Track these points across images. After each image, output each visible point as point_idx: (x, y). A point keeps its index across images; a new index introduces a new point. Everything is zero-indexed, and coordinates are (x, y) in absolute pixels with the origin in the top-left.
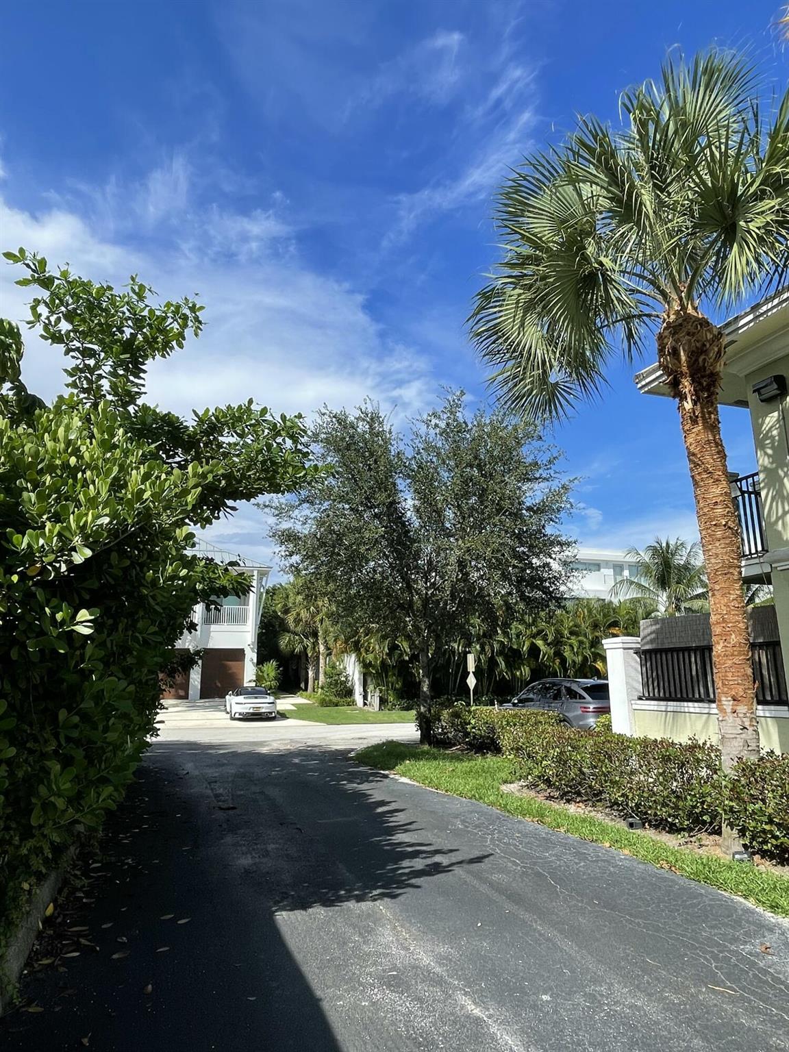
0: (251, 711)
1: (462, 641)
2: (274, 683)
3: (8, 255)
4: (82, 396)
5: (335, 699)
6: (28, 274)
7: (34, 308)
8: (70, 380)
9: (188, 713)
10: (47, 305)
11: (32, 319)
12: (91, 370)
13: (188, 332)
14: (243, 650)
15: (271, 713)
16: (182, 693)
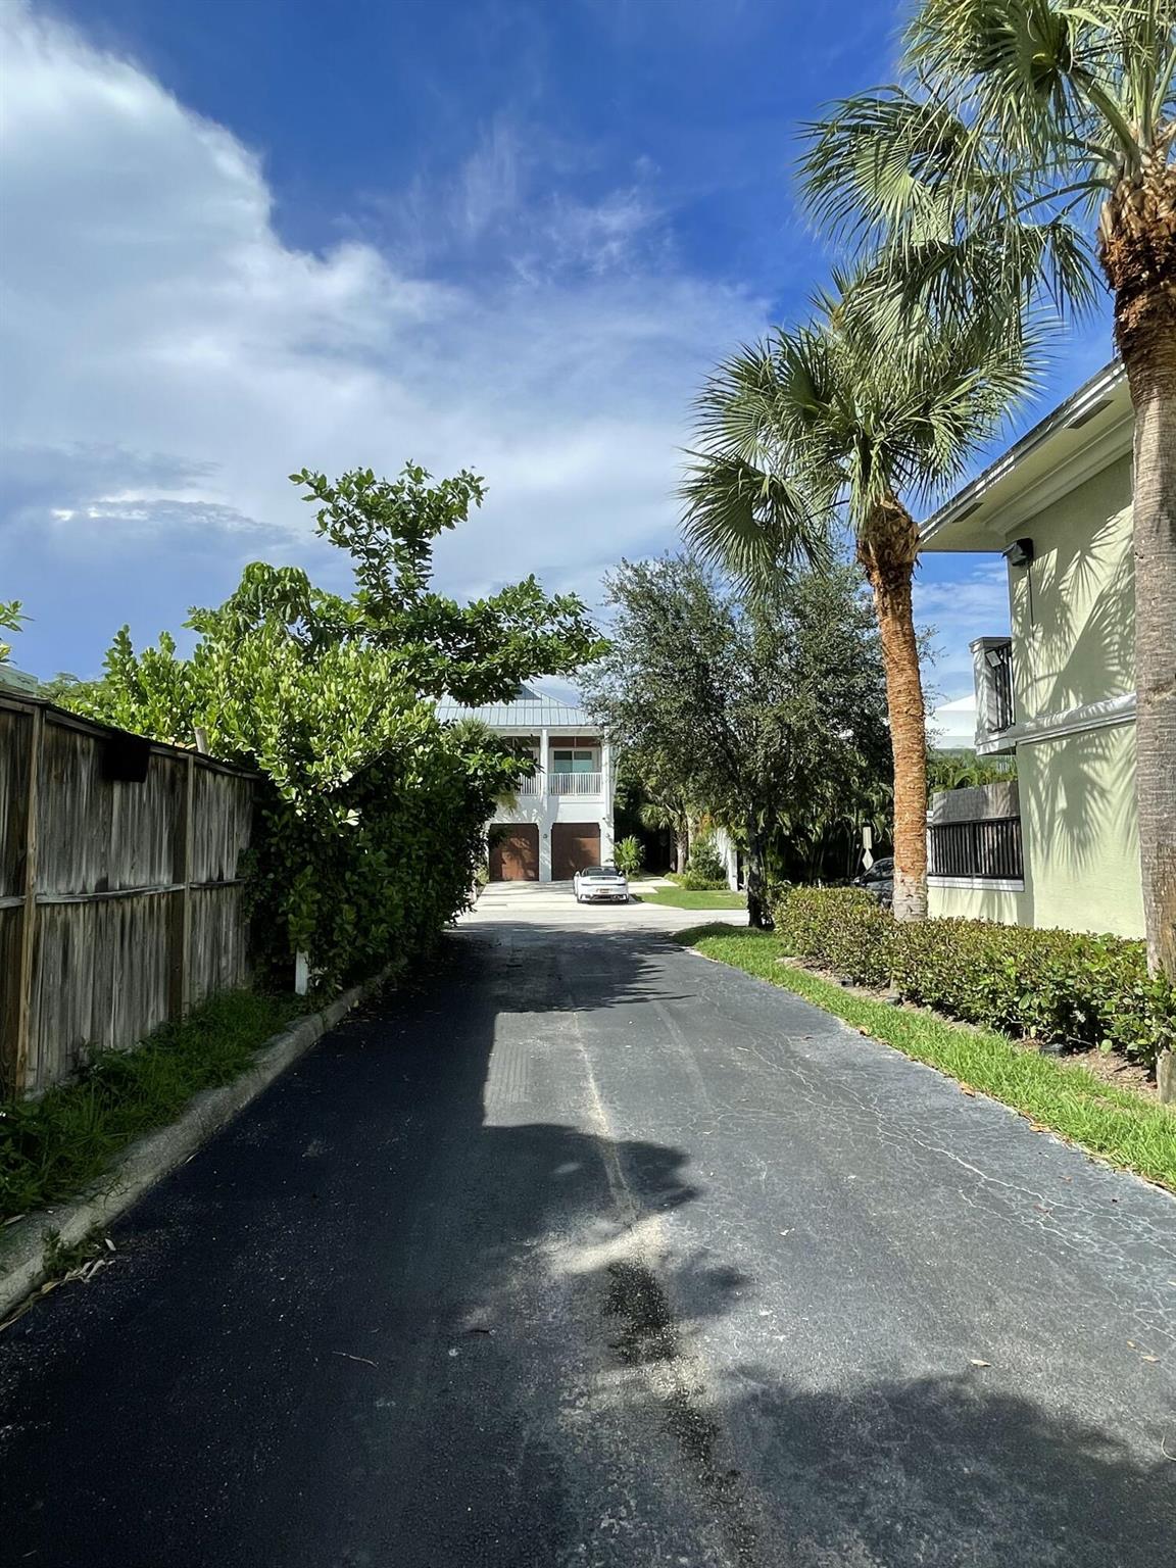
0: (599, 893)
1: (861, 812)
2: (634, 863)
3: (294, 478)
4: (371, 591)
5: (704, 882)
6: (312, 491)
7: (320, 519)
8: (360, 579)
9: (534, 896)
10: (331, 515)
11: (319, 528)
12: (377, 569)
13: (471, 503)
14: (597, 824)
15: (621, 896)
16: (531, 874)
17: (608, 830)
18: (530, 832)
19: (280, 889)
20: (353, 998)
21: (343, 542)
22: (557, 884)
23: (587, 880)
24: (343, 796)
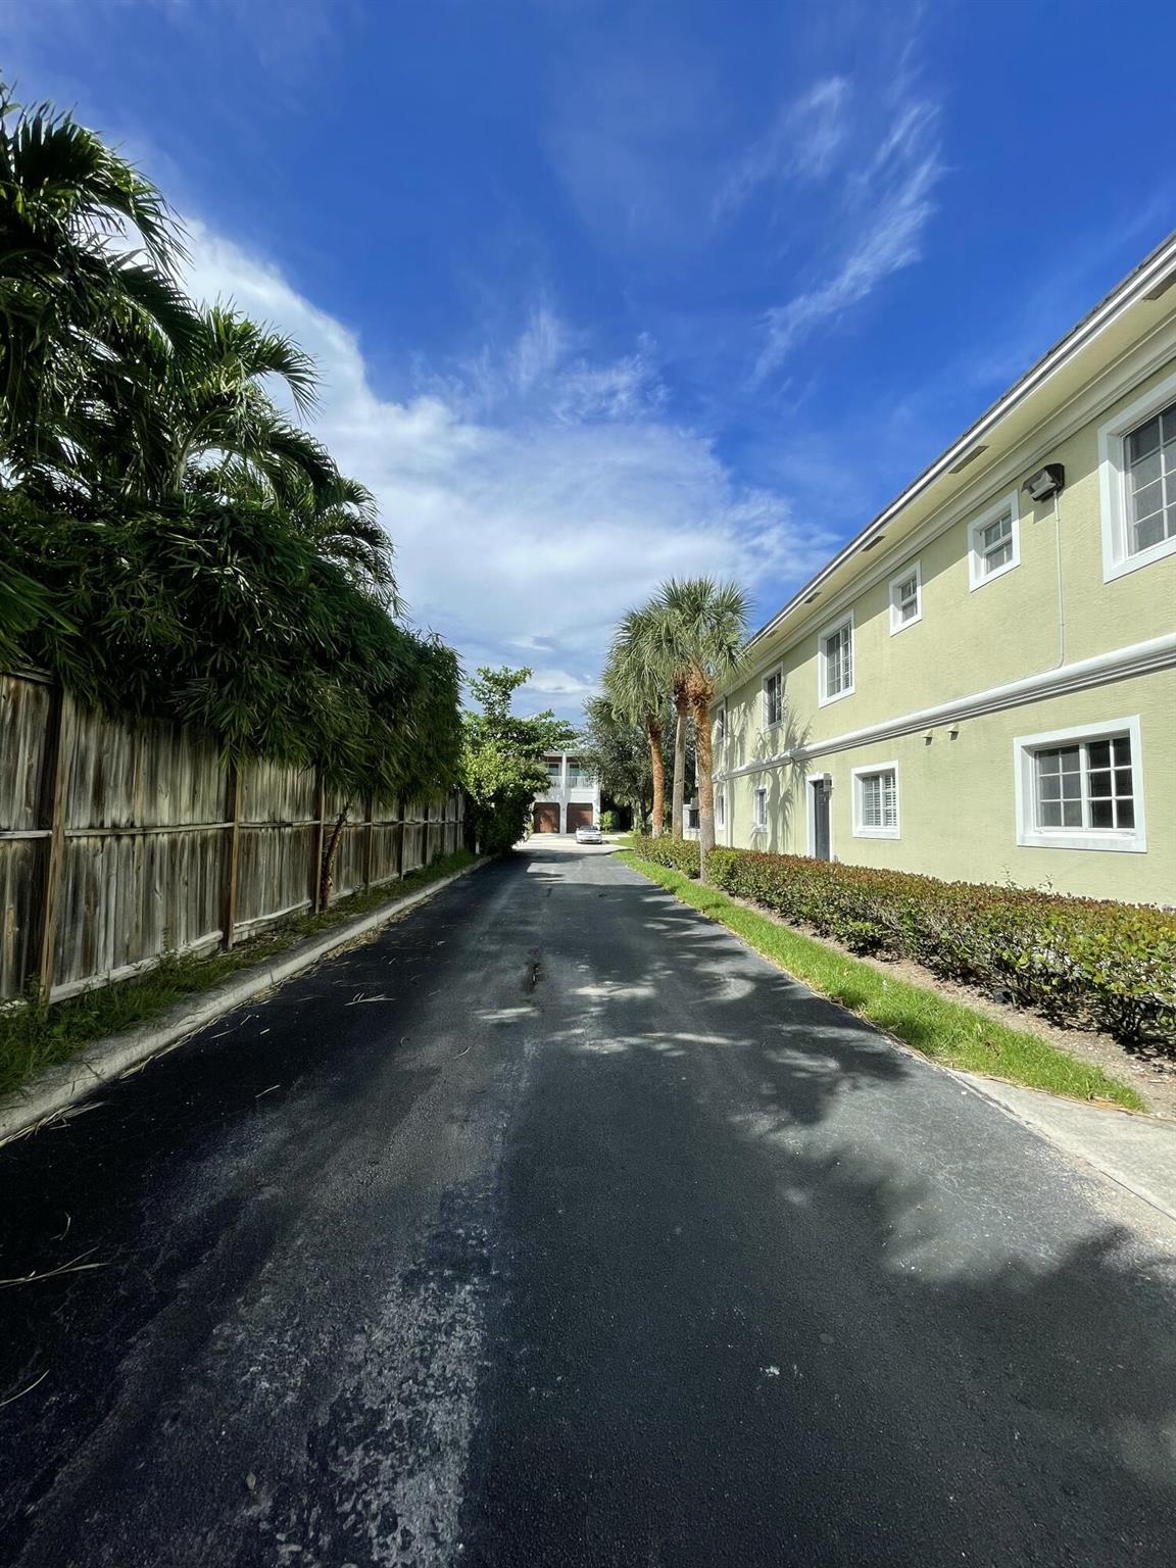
17: (597, 808)
18: (555, 807)
19: (473, 824)
20: (489, 859)
21: (480, 700)
22: (569, 835)
23: (582, 832)
24: (491, 799)
